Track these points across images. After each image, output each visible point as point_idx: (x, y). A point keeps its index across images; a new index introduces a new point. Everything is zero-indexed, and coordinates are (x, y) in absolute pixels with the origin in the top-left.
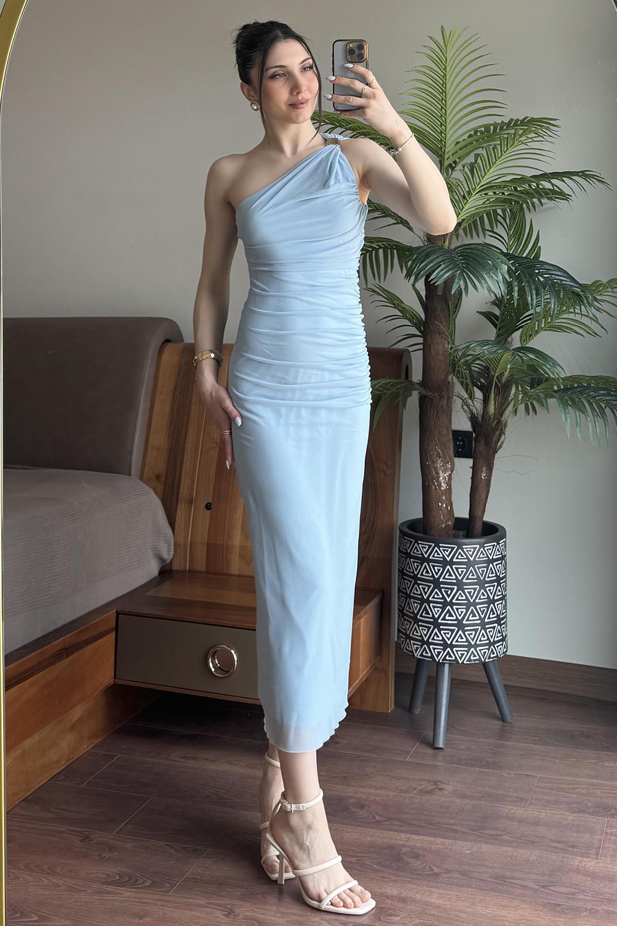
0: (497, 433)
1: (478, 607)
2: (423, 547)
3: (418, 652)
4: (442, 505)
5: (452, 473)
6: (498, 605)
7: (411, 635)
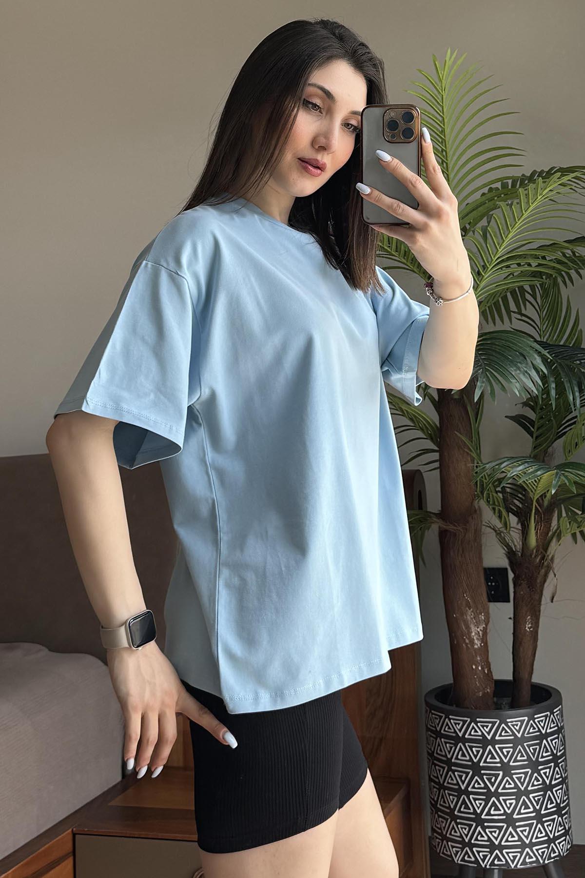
0: (543, 571)
1: (531, 796)
2: (456, 724)
3: (458, 857)
4: (477, 668)
5: (486, 626)
6: (556, 791)
7: (448, 835)
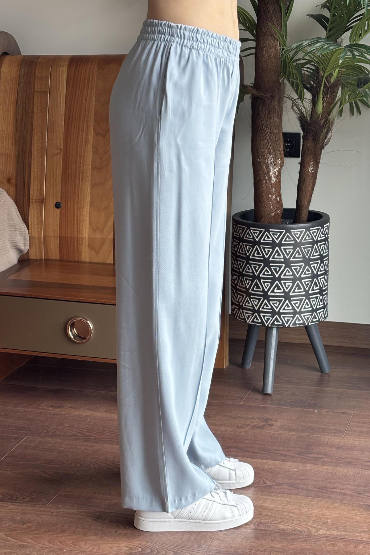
0: (325, 130)
1: (303, 281)
2: (254, 233)
3: (249, 319)
4: (272, 196)
5: (281, 168)
6: (320, 279)
7: (243, 306)
